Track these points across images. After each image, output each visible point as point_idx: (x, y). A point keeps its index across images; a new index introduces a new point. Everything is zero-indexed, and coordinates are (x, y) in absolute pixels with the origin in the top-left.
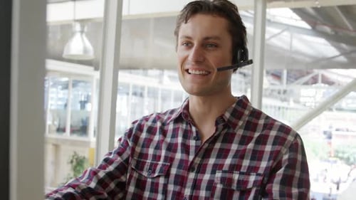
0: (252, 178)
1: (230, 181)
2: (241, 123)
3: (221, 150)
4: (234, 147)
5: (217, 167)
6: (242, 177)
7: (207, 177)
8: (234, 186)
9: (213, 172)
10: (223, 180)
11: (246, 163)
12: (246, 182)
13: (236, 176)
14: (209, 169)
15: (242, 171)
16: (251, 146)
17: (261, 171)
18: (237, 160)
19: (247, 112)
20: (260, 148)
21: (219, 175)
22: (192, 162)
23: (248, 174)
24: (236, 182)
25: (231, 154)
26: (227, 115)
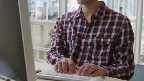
0: (109, 40)
1: (100, 41)
2: (102, 17)
3: (95, 29)
4: (100, 27)
5: (94, 36)
6: (105, 40)
7: (90, 41)
8: (102, 44)
9: (92, 38)
10: (97, 41)
11: (106, 34)
12: (106, 42)
13: (102, 40)
14: (91, 37)
15: (104, 37)
16: (107, 27)
17: (112, 37)
18: (102, 33)
19: (104, 12)
20: (111, 27)
21: (95, 39)
22: (84, 35)
23: (107, 38)
24: (102, 42)
25: (99, 30)
26: (96, 14)
